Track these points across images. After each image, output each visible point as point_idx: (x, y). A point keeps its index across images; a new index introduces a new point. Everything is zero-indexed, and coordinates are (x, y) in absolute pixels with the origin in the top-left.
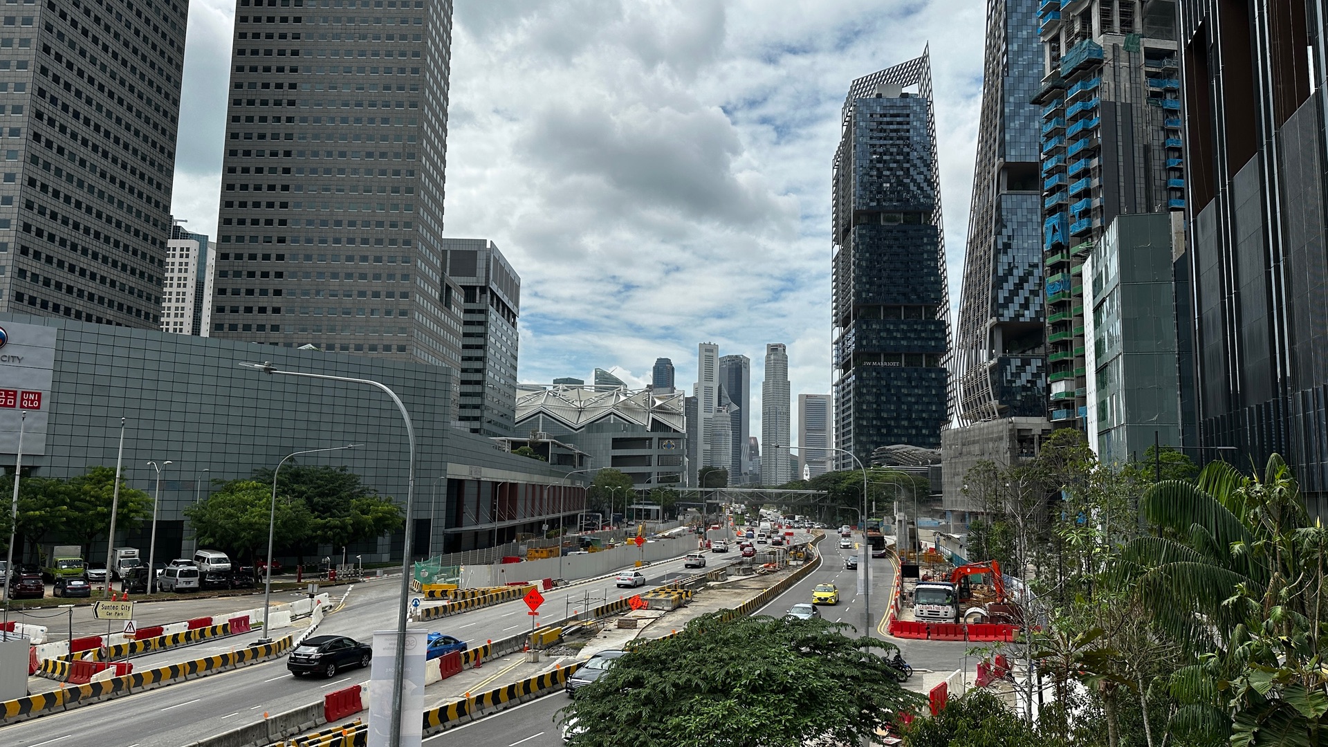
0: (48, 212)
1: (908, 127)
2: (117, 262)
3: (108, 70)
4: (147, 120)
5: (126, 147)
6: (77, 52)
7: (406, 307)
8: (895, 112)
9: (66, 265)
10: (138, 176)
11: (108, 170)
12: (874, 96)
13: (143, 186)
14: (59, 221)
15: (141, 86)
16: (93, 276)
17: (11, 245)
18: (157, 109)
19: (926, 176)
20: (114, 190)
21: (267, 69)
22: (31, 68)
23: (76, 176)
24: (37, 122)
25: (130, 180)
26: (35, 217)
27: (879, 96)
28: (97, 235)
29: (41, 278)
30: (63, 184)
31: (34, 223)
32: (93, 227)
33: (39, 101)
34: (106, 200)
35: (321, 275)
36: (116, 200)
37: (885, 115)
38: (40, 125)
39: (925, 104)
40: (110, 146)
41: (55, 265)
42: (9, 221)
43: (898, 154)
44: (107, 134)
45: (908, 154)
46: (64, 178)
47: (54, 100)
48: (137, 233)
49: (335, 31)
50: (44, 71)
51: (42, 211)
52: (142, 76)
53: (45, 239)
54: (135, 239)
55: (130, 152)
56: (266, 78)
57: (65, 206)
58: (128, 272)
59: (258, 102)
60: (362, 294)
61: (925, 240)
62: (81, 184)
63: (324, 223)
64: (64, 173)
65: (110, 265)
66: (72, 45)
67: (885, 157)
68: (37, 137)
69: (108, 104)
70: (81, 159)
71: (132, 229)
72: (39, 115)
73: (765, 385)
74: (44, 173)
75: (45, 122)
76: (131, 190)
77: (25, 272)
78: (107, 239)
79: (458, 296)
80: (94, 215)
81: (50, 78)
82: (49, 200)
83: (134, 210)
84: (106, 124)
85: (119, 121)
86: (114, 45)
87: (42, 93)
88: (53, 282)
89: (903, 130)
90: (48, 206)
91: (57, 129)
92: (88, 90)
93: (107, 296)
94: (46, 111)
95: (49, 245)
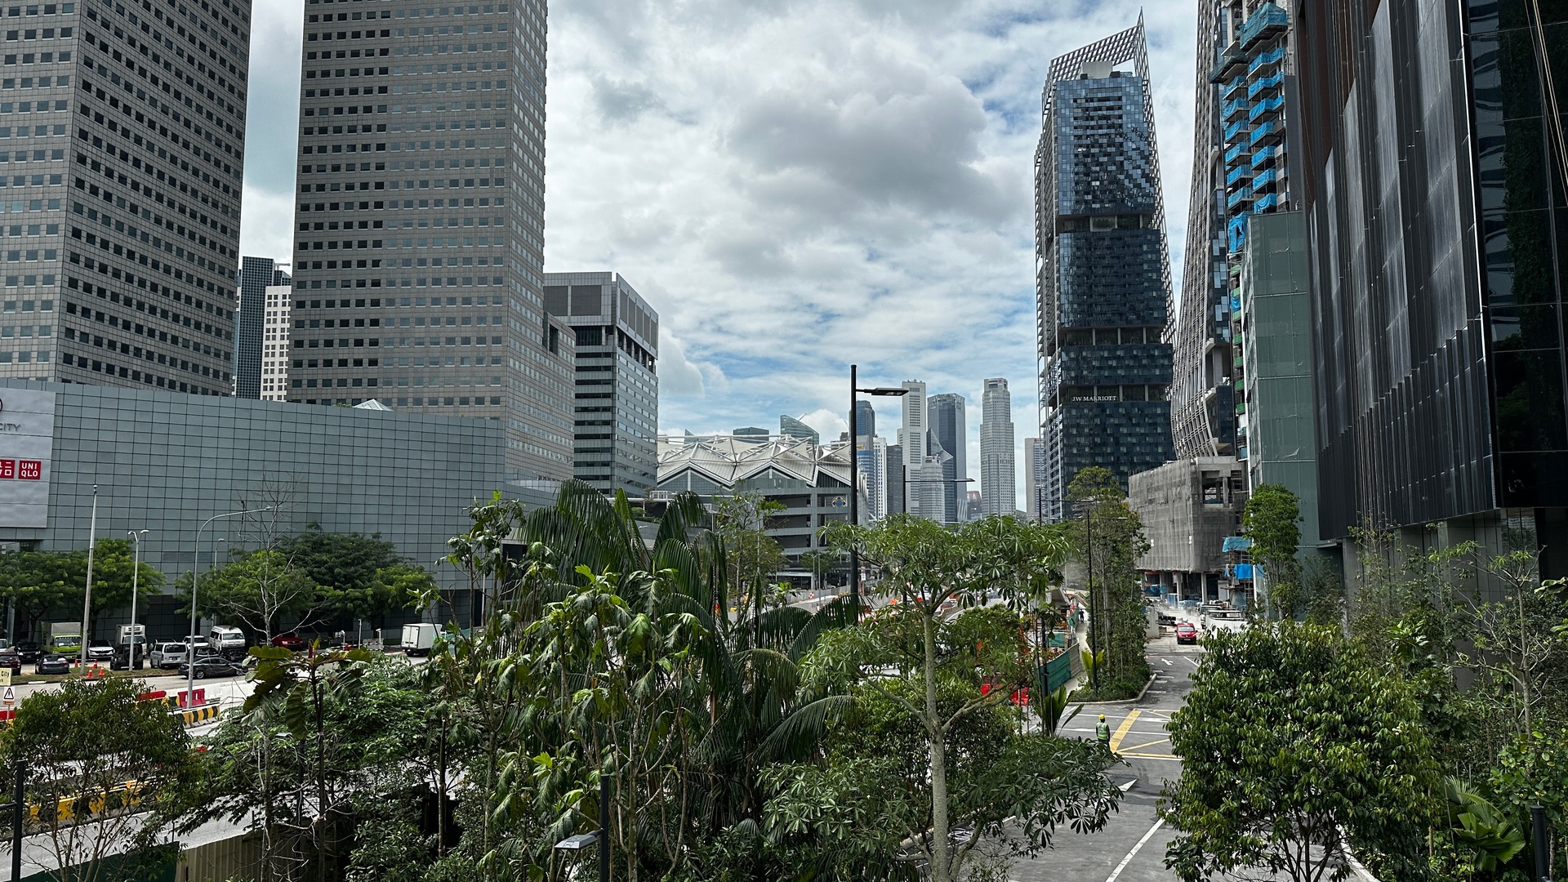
0: (96, 264)
1: (1120, 112)
2: (178, 316)
3: (159, 104)
4: (207, 158)
5: (184, 188)
6: (123, 87)
7: (500, 354)
8: (1104, 95)
9: (120, 322)
10: (198, 220)
11: (164, 215)
12: (1078, 77)
13: (206, 231)
14: (110, 275)
15: (198, 120)
16: (151, 333)
17: (56, 303)
18: (218, 144)
19: (1143, 170)
20: (172, 237)
21: (340, 92)
22: (70, 108)
23: (127, 224)
24: (79, 166)
25: (189, 224)
26: (82, 271)
27: (1084, 77)
28: (154, 287)
29: (91, 338)
30: (112, 233)
31: (81, 277)
32: (149, 280)
33: (80, 144)
34: (163, 248)
35: (404, 321)
36: (174, 248)
37: (1092, 100)
38: (83, 170)
39: (1141, 84)
40: (165, 188)
41: (107, 323)
42: (54, 276)
43: (1109, 146)
44: (161, 175)
45: (1121, 144)
46: (113, 227)
47: (97, 142)
48: (200, 283)
49: (411, 45)
50: (85, 110)
51: (89, 264)
52: (199, 109)
53: (95, 294)
54: (198, 290)
55: (189, 193)
56: (339, 101)
57: (116, 258)
58: (192, 326)
59: (330, 129)
60: (451, 341)
61: (1145, 248)
62: (133, 232)
63: (407, 262)
64: (113, 221)
65: (170, 319)
66: (116, 80)
67: (1093, 150)
68: (80, 183)
69: (161, 142)
70: (132, 205)
71: (195, 279)
72: (82, 160)
73: (983, 428)
74: (90, 222)
75: (89, 166)
76: (192, 236)
77: (73, 331)
78: (166, 292)
79: (568, 340)
80: (150, 266)
81: (92, 118)
82: (97, 252)
83: (196, 257)
84: (159, 164)
85: (174, 160)
86: (164, 76)
87: (83, 135)
88: (105, 342)
89: (1115, 117)
90: (96, 258)
91: (103, 173)
92: (137, 128)
93: (168, 353)
94: (89, 154)
95: (99, 300)
